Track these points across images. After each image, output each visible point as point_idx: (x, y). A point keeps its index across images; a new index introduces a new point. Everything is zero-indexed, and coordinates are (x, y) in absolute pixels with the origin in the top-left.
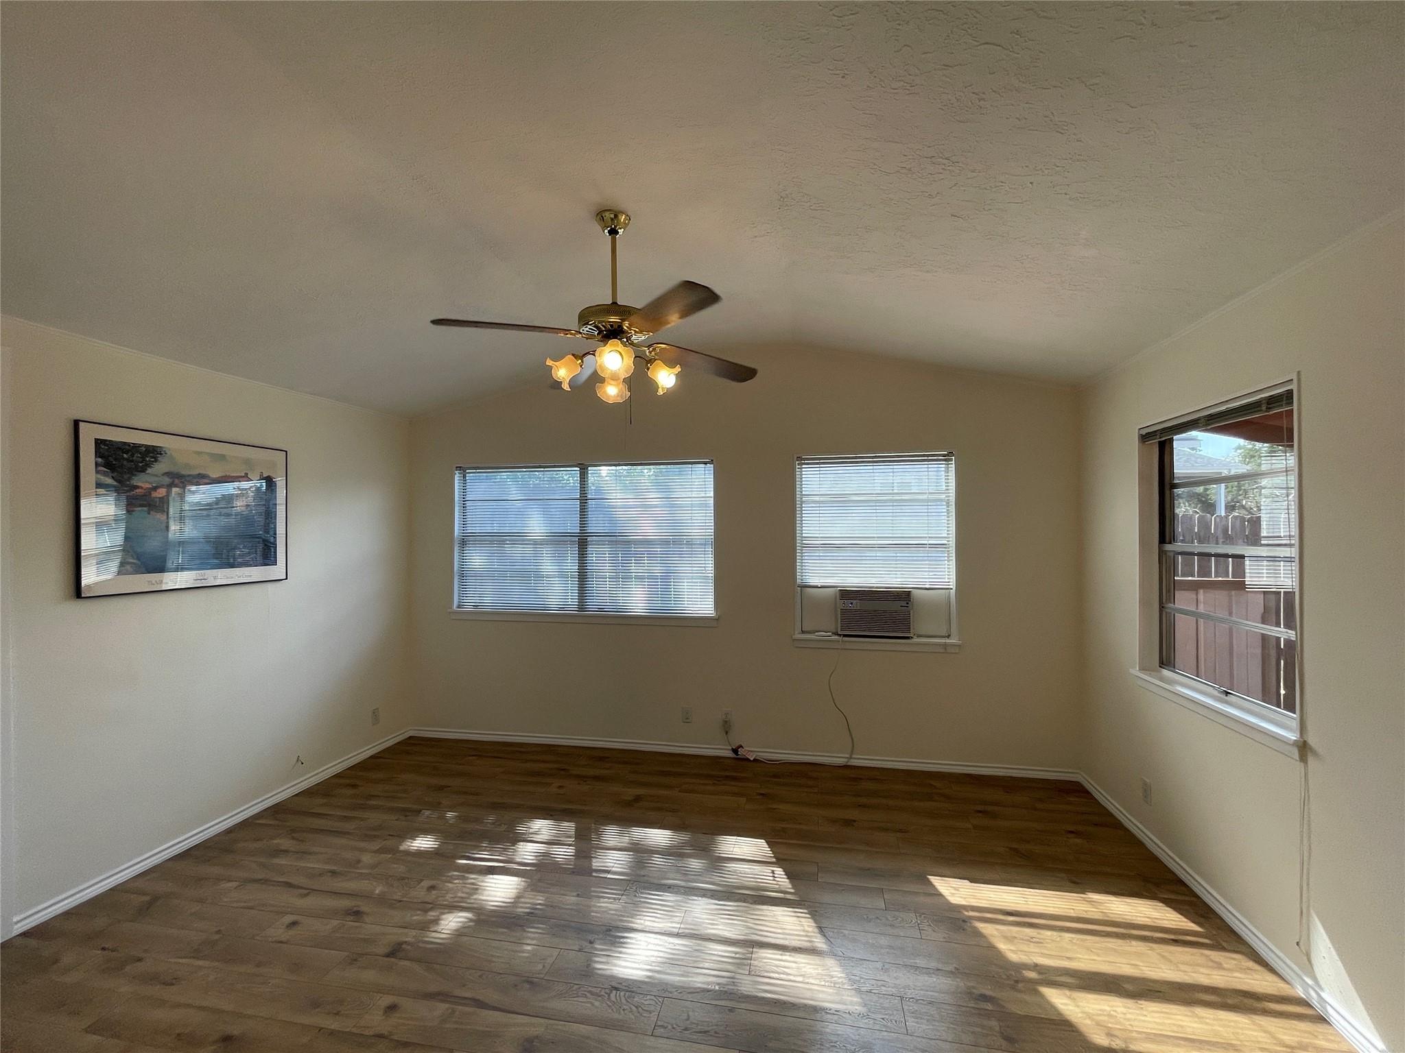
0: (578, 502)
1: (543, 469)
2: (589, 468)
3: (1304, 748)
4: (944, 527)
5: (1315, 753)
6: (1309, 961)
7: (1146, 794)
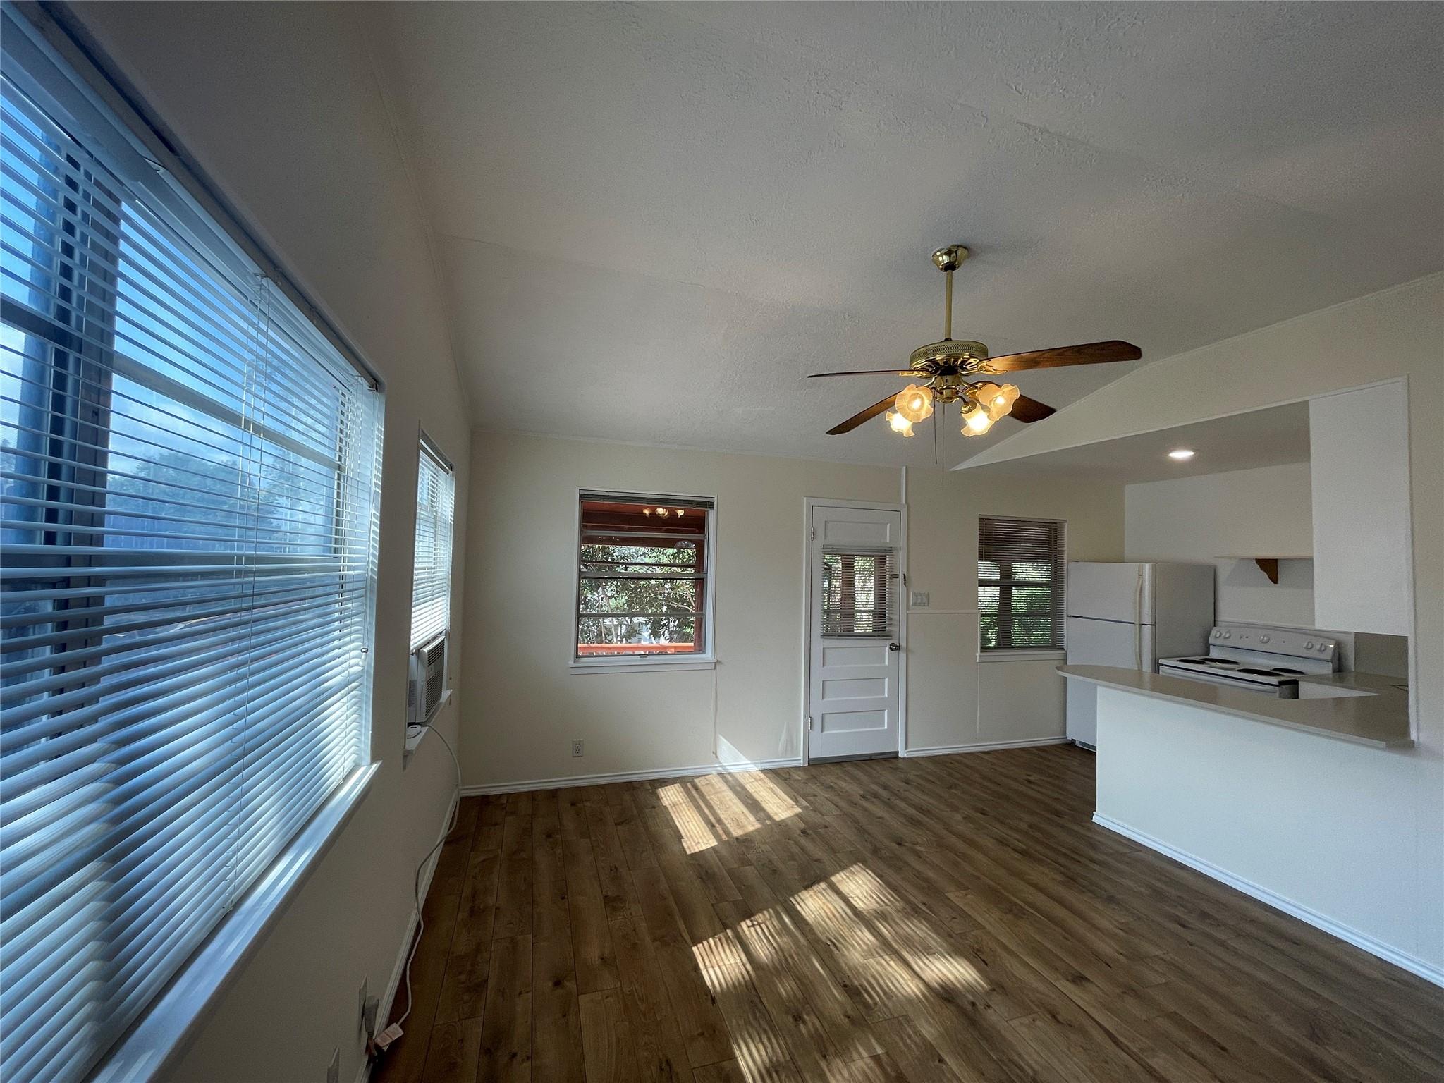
3: (717, 662)
5: (721, 663)
6: (717, 757)
7: (578, 750)
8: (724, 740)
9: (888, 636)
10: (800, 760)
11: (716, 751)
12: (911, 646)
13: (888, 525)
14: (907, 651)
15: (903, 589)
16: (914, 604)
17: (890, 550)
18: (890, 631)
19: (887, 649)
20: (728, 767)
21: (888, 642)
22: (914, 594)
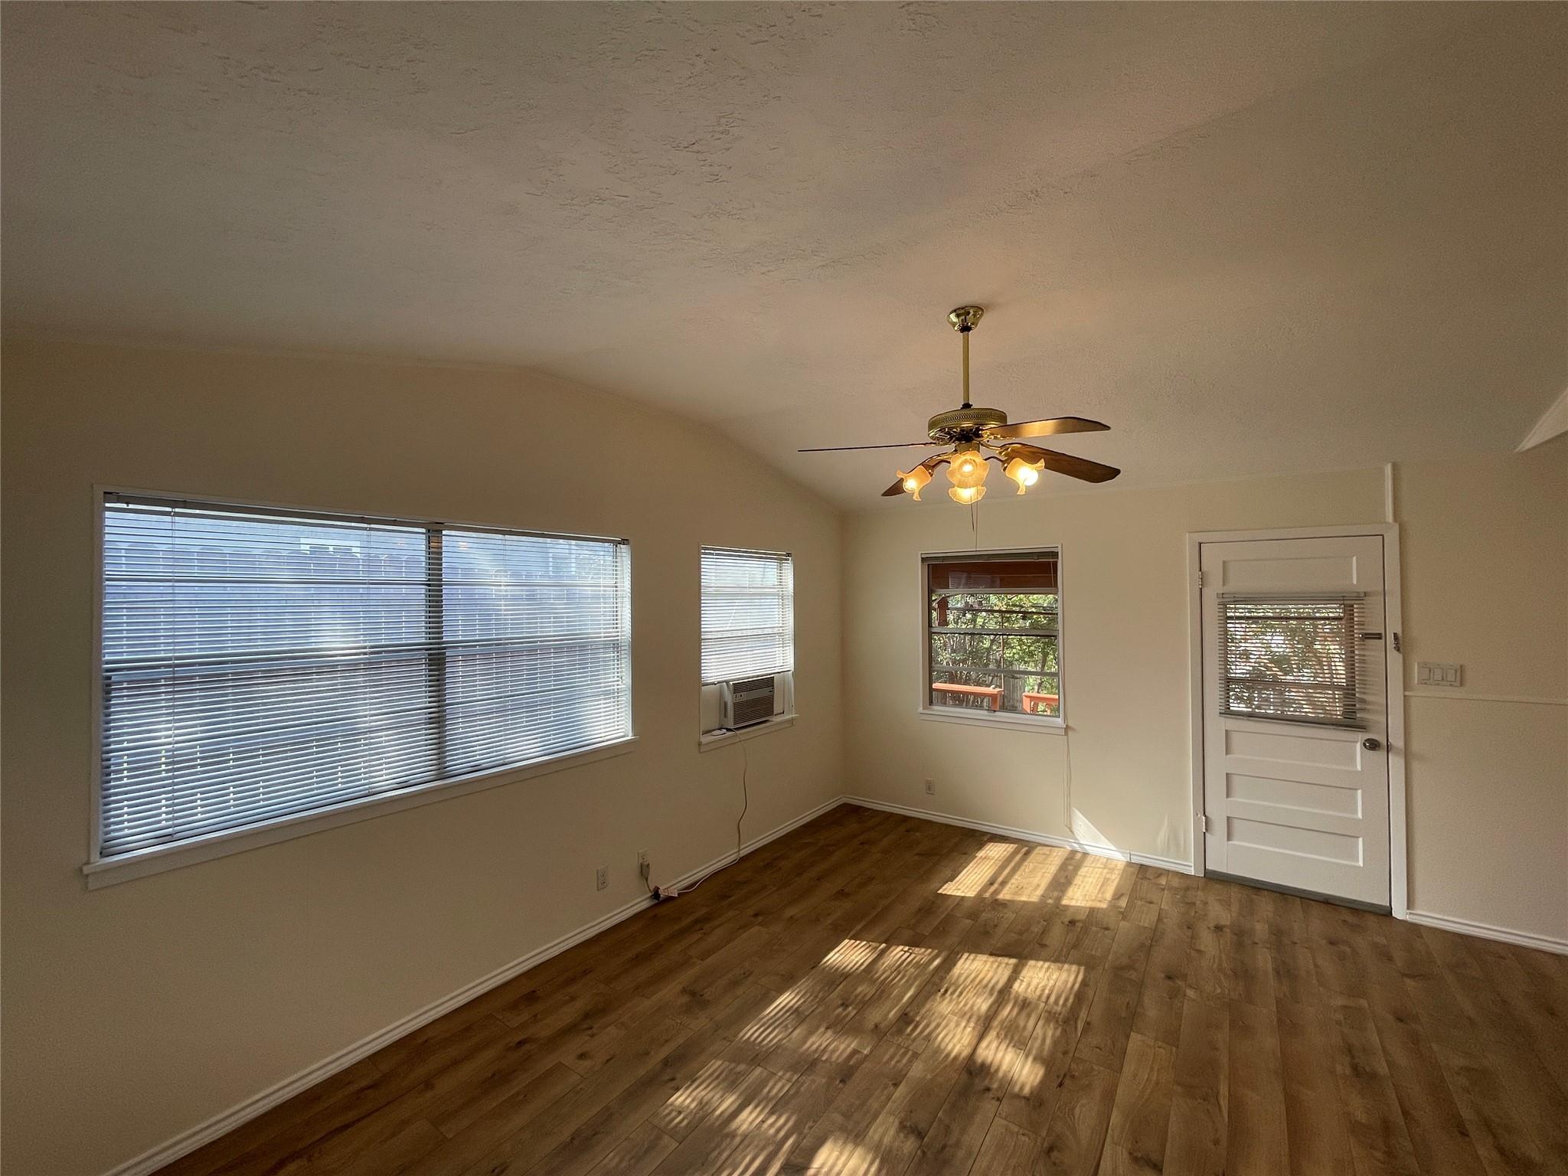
0: (423, 590)
1: (365, 525)
2: (444, 532)
3: (1067, 728)
4: (783, 618)
5: (1073, 729)
6: (1071, 831)
7: (929, 788)
8: (1081, 816)
9: (1361, 727)
10: (1191, 866)
11: (1071, 824)
12: (1416, 746)
13: (1354, 558)
14: (1407, 755)
15: (1395, 660)
16: (1424, 682)
17: (1361, 597)
18: (1362, 719)
19: (1359, 746)
20: (1086, 847)
21: (1361, 737)
22: (1423, 666)
